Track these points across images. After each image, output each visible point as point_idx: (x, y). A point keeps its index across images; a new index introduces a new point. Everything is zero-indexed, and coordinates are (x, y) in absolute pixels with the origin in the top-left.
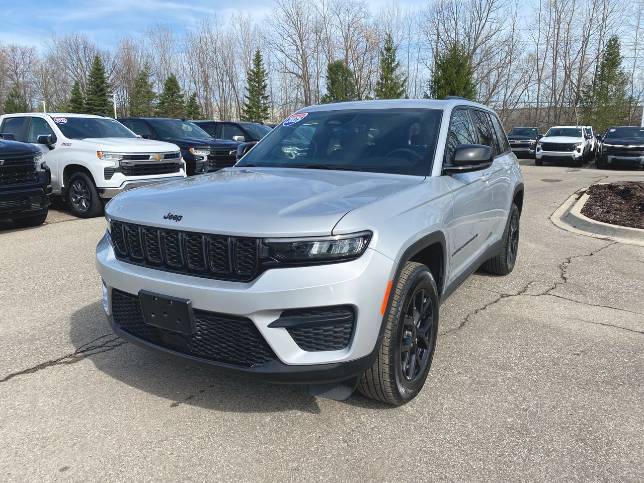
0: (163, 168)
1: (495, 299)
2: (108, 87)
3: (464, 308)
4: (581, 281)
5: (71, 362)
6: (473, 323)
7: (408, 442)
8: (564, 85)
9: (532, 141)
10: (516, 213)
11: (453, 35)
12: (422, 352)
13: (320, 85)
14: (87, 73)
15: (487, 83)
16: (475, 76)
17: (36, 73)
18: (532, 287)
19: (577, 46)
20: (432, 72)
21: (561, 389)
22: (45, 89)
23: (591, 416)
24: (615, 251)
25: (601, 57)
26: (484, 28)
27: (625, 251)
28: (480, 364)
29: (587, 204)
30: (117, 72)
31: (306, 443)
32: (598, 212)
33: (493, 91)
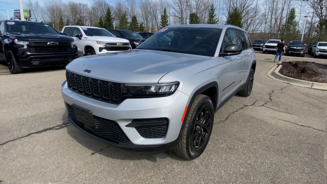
0: (122, 49)
1: (242, 107)
2: (112, 19)
3: (228, 111)
4: (277, 101)
5: (58, 129)
6: (231, 118)
7: (193, 180)
8: (275, 25)
9: (262, 45)
10: (252, 72)
11: (235, 5)
12: (205, 134)
13: (187, 21)
14: (105, 14)
15: (247, 23)
16: (243, 20)
17: (88, 13)
18: (258, 102)
19: (280, 11)
20: (227, 19)
21: (266, 154)
22: (91, 19)
23: (279, 169)
24: (291, 88)
25: (288, 15)
26: (247, 3)
27: (295, 88)
28: (232, 138)
29: (281, 69)
30: (116, 14)
31: (145, 179)
32: (285, 72)
33: (249, 26)
